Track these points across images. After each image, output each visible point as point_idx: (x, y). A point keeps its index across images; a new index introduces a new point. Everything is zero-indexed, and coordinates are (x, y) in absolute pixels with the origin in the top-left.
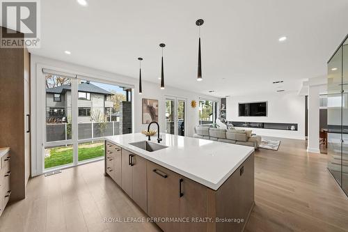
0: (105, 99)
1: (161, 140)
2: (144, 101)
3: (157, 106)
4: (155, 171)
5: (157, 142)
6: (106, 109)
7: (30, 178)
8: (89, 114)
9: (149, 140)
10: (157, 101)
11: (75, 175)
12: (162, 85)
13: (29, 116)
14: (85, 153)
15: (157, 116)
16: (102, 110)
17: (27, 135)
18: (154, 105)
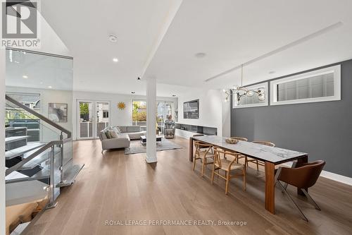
2: (50, 105)
3: (66, 108)
10: (66, 104)
15: (66, 117)
18: (62, 108)
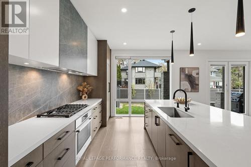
0: (155, 71)
1: (189, 109)
2: (182, 70)
3: (198, 74)
4: (171, 135)
5: (184, 110)
6: (155, 78)
7: (110, 117)
8: (144, 83)
9: (178, 107)
10: (198, 68)
11: (130, 122)
12: (192, 51)
13: (110, 84)
14: (139, 110)
15: (198, 85)
16: (153, 80)
17: (108, 94)
18: (194, 74)
